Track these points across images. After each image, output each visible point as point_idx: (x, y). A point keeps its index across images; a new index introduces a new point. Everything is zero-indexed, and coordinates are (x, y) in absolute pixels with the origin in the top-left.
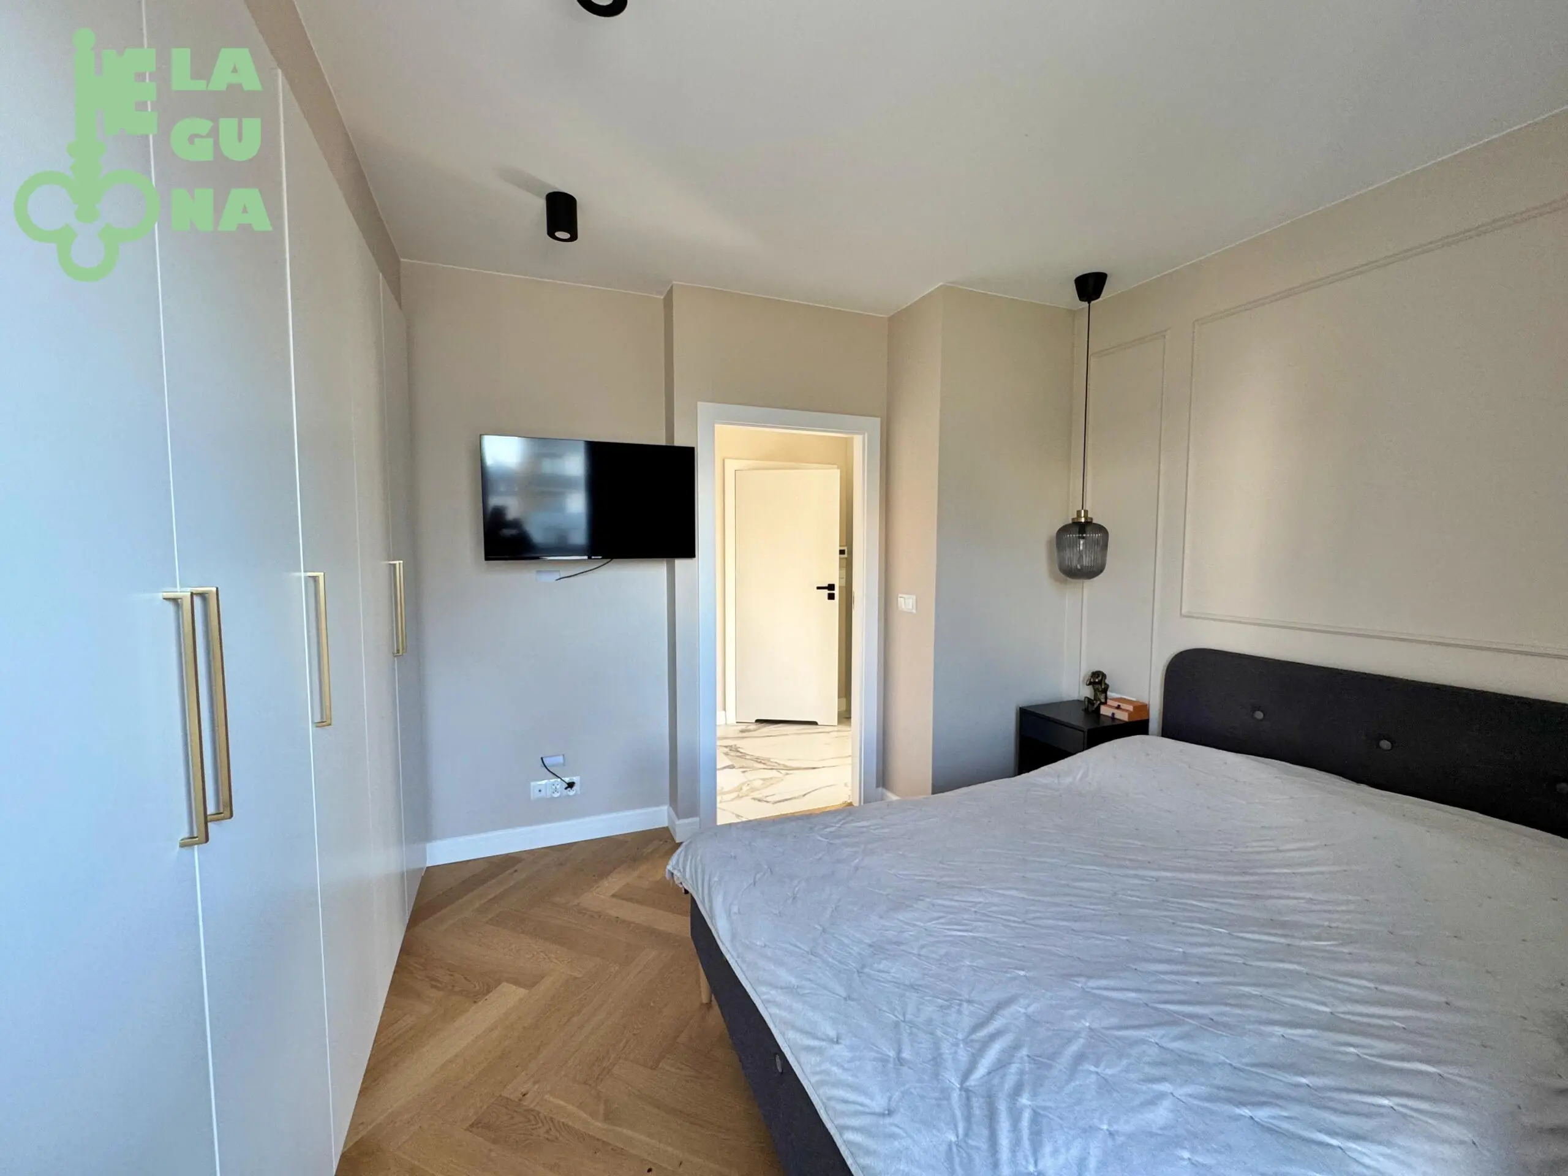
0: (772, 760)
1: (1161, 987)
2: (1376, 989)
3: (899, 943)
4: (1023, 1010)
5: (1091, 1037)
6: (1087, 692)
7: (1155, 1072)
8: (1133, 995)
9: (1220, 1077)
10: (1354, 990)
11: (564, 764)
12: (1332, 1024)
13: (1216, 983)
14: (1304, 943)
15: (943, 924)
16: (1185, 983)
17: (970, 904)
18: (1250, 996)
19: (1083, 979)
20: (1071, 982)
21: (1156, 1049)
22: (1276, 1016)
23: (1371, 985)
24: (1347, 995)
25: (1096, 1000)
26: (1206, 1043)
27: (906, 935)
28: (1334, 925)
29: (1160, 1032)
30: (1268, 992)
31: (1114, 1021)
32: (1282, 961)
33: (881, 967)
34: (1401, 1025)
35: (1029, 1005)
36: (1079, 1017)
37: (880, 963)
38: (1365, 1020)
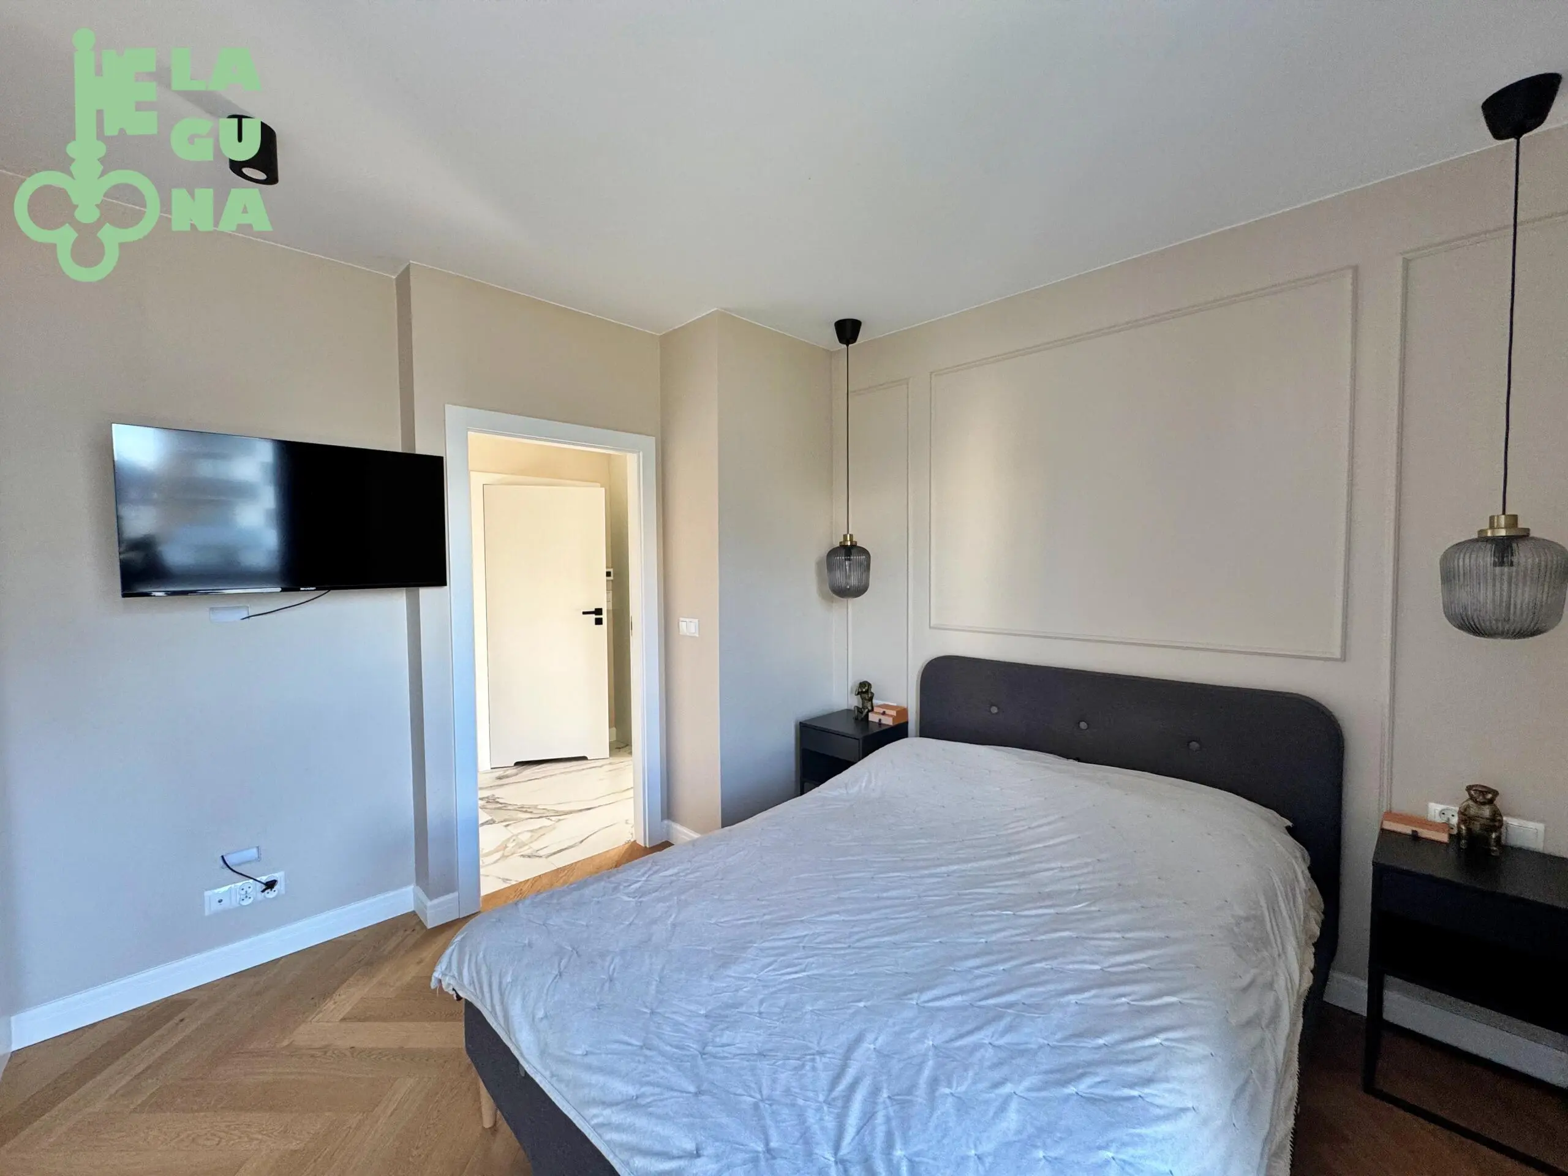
0: (539, 807)
1: (979, 983)
2: (1123, 937)
3: (735, 1006)
4: (872, 1046)
5: (939, 1057)
6: (855, 702)
7: (996, 1075)
8: (959, 999)
9: (1046, 1061)
10: (1109, 943)
11: (259, 859)
12: (1106, 981)
13: (1016, 966)
14: (1068, 909)
15: (774, 970)
16: (994, 973)
17: (796, 940)
18: (1044, 972)
19: (915, 995)
20: (906, 1001)
21: (991, 1050)
22: (1068, 985)
23: (1118, 935)
24: (1107, 949)
25: (931, 1014)
26: (1027, 1030)
27: (741, 993)
28: (1083, 887)
29: (988, 1031)
30: (1054, 964)
31: (951, 1032)
32: (1056, 930)
33: (724, 1040)
34: (1145, 966)
35: (876, 1039)
36: (922, 1037)
37: (721, 1036)
38: (1124, 969)
